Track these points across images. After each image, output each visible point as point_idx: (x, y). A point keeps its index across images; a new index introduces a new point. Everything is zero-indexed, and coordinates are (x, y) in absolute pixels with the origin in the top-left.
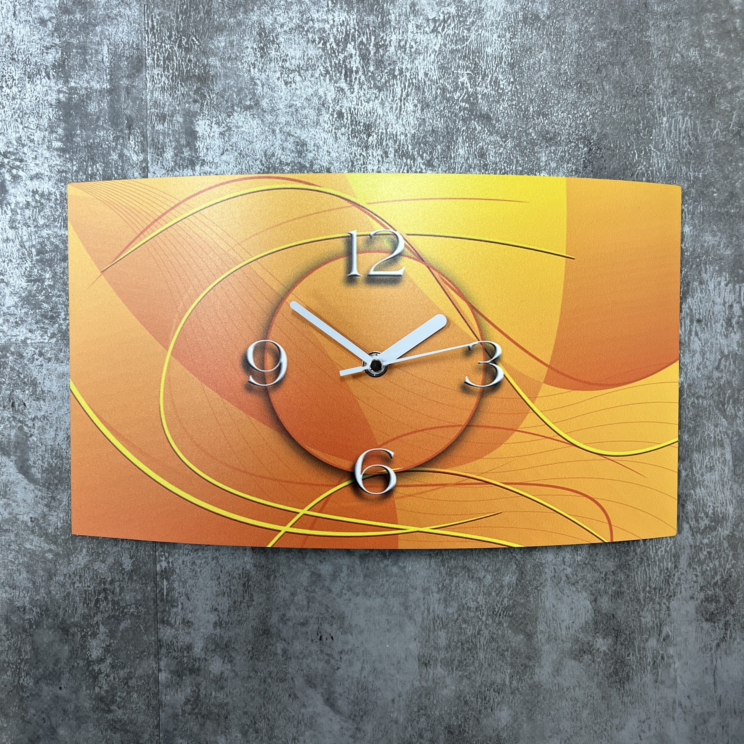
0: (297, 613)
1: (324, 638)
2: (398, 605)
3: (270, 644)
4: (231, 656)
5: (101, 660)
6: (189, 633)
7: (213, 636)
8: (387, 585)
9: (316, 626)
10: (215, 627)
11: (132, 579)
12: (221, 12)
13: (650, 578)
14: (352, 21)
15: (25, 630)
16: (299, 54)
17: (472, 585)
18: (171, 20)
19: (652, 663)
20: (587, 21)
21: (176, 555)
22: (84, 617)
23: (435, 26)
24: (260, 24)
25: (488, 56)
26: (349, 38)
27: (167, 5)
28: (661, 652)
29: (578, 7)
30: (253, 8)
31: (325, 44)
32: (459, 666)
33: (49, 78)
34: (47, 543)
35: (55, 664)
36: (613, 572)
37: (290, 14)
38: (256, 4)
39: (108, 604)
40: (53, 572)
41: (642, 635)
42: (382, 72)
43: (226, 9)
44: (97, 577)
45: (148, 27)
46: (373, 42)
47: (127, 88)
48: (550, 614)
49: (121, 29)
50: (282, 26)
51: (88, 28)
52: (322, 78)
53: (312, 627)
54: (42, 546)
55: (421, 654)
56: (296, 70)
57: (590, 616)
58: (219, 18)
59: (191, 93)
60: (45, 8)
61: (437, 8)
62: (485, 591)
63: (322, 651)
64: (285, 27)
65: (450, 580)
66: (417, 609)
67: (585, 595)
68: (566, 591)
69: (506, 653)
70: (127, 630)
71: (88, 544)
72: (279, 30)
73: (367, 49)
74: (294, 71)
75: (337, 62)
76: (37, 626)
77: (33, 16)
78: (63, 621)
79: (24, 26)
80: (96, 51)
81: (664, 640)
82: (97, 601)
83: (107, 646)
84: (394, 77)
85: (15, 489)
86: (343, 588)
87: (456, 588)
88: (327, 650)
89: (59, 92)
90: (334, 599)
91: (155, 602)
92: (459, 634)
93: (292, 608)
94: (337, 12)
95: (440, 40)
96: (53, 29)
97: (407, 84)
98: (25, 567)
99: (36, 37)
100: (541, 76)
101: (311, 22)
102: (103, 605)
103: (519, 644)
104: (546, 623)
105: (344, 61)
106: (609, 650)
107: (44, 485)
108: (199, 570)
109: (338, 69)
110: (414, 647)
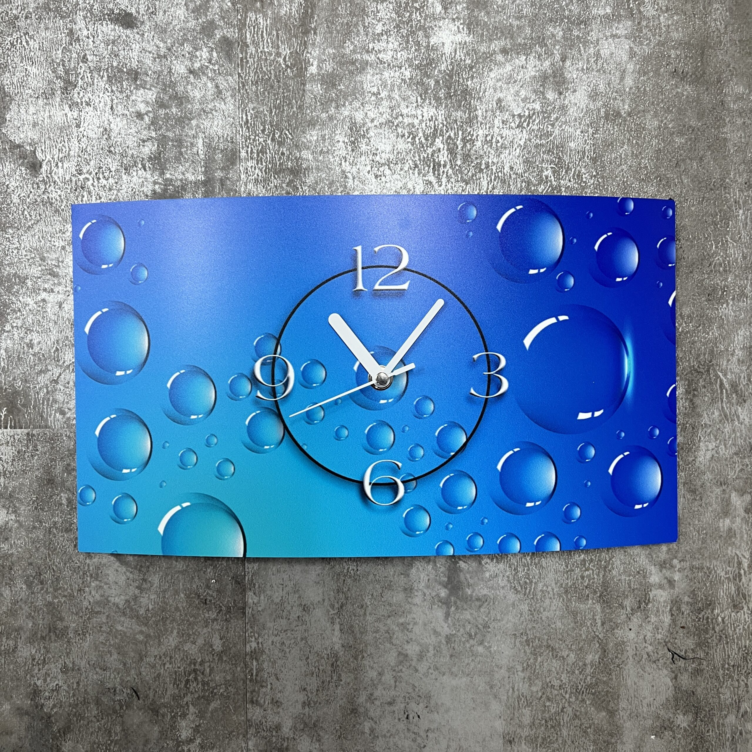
0: (384, 692)
1: (411, 717)
2: (484, 684)
3: (357, 723)
4: (319, 735)
5: (191, 741)
6: (278, 713)
7: (302, 716)
8: (472, 664)
9: (403, 706)
10: (303, 707)
11: (222, 659)
12: (313, 107)
13: (729, 656)
14: (440, 116)
15: (115, 711)
16: (389, 148)
17: (556, 664)
18: (265, 115)
19: (730, 739)
20: (666, 118)
21: (266, 636)
22: (174, 697)
23: (520, 122)
24: (351, 118)
25: (571, 150)
26: (437, 132)
27: (261, 100)
28: (740, 728)
29: (658, 105)
30: (345, 103)
31: (414, 138)
32: (543, 743)
33: (145, 170)
34: (138, 625)
35: (145, 745)
36: (692, 650)
37: (381, 109)
38: (348, 100)
39: (198, 684)
40: (144, 653)
41: (722, 711)
42: (469, 165)
43: (319, 104)
44: (187, 658)
45: (242, 120)
46: (460, 137)
47: (221, 180)
48: (631, 691)
49: (216, 123)
50: (372, 121)
51: (184, 122)
52: (411, 171)
53: (400, 706)
54: (133, 627)
55: (506, 732)
56: (386, 164)
57: (670, 693)
58: (312, 112)
59: (284, 185)
60: (142, 102)
61: (522, 105)
62: (569, 670)
63: (408, 730)
64: (375, 121)
65: (534, 659)
66: (502, 688)
67: (665, 672)
68: (647, 669)
69: (589, 730)
70: (216, 710)
71: (179, 625)
72: (370, 125)
73: (455, 144)
74: (383, 165)
75: (426, 156)
76: (126, 706)
77: (131, 110)
78: (154, 701)
79: (122, 120)
80: (192, 144)
81: (742, 716)
82: (187, 681)
83: (196, 726)
84: (481, 171)
85: (107, 572)
86: (430, 668)
87: (540, 667)
88: (413, 728)
89: (155, 183)
90: (421, 678)
91: (245, 682)
92: (544, 712)
93: (380, 687)
94: (426, 108)
95: (525, 135)
96: (150, 123)
97: (493, 178)
98: (116, 649)
99: (133, 131)
100: (622, 170)
101: (401, 117)
102: (193, 686)
103: (602, 721)
104: (628, 700)
105: (432, 155)
106: (689, 726)
107: (136, 568)
108: (288, 650)
109: (426, 163)
110: (499, 725)
